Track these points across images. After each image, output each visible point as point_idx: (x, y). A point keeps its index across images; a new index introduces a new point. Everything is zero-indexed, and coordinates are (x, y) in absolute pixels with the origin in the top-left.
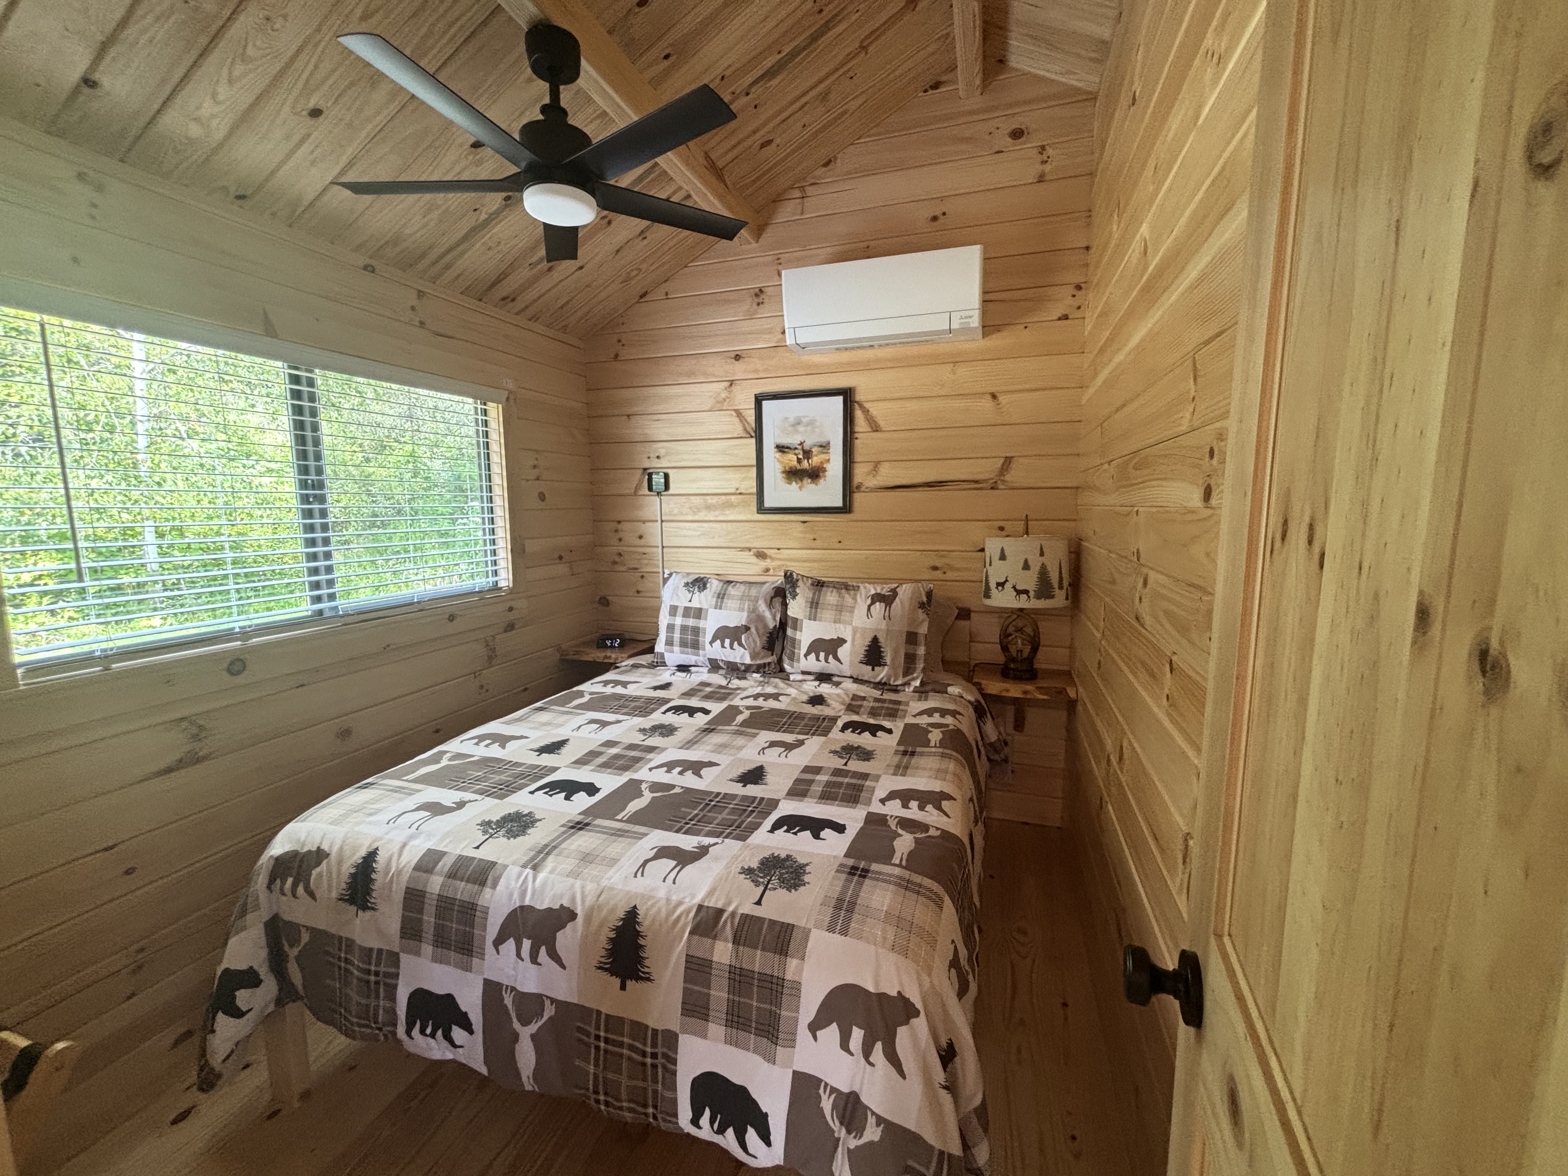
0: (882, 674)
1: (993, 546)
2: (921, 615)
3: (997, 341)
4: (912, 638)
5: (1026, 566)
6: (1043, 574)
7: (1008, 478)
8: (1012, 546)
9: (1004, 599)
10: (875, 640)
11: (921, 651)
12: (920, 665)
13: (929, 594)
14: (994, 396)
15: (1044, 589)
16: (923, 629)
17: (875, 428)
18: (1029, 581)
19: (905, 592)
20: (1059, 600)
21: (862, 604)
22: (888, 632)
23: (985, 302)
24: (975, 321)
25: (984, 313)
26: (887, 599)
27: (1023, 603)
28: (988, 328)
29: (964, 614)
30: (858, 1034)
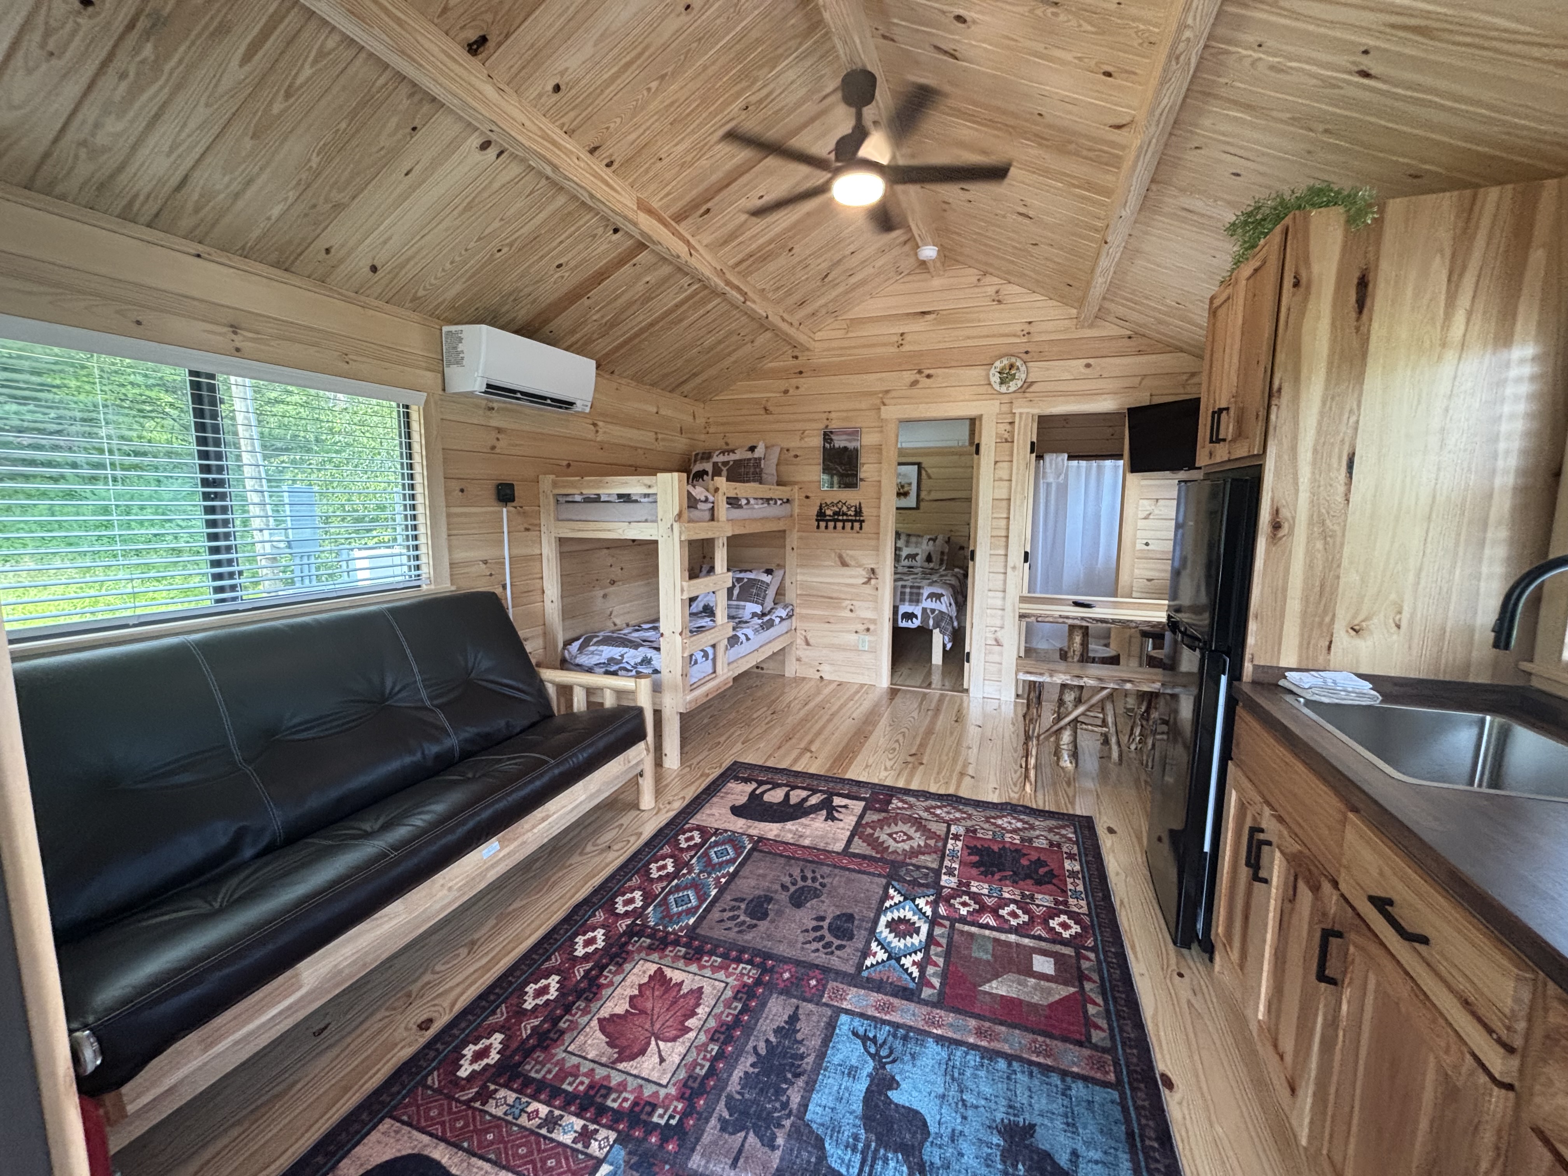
0: (931, 565)
2: (946, 545)
4: (942, 553)
10: (930, 554)
11: (945, 557)
12: (945, 562)
13: (948, 538)
16: (946, 550)
17: (929, 477)
19: (940, 537)
21: (925, 541)
22: (934, 551)
29: (962, 548)
30: (934, 599)
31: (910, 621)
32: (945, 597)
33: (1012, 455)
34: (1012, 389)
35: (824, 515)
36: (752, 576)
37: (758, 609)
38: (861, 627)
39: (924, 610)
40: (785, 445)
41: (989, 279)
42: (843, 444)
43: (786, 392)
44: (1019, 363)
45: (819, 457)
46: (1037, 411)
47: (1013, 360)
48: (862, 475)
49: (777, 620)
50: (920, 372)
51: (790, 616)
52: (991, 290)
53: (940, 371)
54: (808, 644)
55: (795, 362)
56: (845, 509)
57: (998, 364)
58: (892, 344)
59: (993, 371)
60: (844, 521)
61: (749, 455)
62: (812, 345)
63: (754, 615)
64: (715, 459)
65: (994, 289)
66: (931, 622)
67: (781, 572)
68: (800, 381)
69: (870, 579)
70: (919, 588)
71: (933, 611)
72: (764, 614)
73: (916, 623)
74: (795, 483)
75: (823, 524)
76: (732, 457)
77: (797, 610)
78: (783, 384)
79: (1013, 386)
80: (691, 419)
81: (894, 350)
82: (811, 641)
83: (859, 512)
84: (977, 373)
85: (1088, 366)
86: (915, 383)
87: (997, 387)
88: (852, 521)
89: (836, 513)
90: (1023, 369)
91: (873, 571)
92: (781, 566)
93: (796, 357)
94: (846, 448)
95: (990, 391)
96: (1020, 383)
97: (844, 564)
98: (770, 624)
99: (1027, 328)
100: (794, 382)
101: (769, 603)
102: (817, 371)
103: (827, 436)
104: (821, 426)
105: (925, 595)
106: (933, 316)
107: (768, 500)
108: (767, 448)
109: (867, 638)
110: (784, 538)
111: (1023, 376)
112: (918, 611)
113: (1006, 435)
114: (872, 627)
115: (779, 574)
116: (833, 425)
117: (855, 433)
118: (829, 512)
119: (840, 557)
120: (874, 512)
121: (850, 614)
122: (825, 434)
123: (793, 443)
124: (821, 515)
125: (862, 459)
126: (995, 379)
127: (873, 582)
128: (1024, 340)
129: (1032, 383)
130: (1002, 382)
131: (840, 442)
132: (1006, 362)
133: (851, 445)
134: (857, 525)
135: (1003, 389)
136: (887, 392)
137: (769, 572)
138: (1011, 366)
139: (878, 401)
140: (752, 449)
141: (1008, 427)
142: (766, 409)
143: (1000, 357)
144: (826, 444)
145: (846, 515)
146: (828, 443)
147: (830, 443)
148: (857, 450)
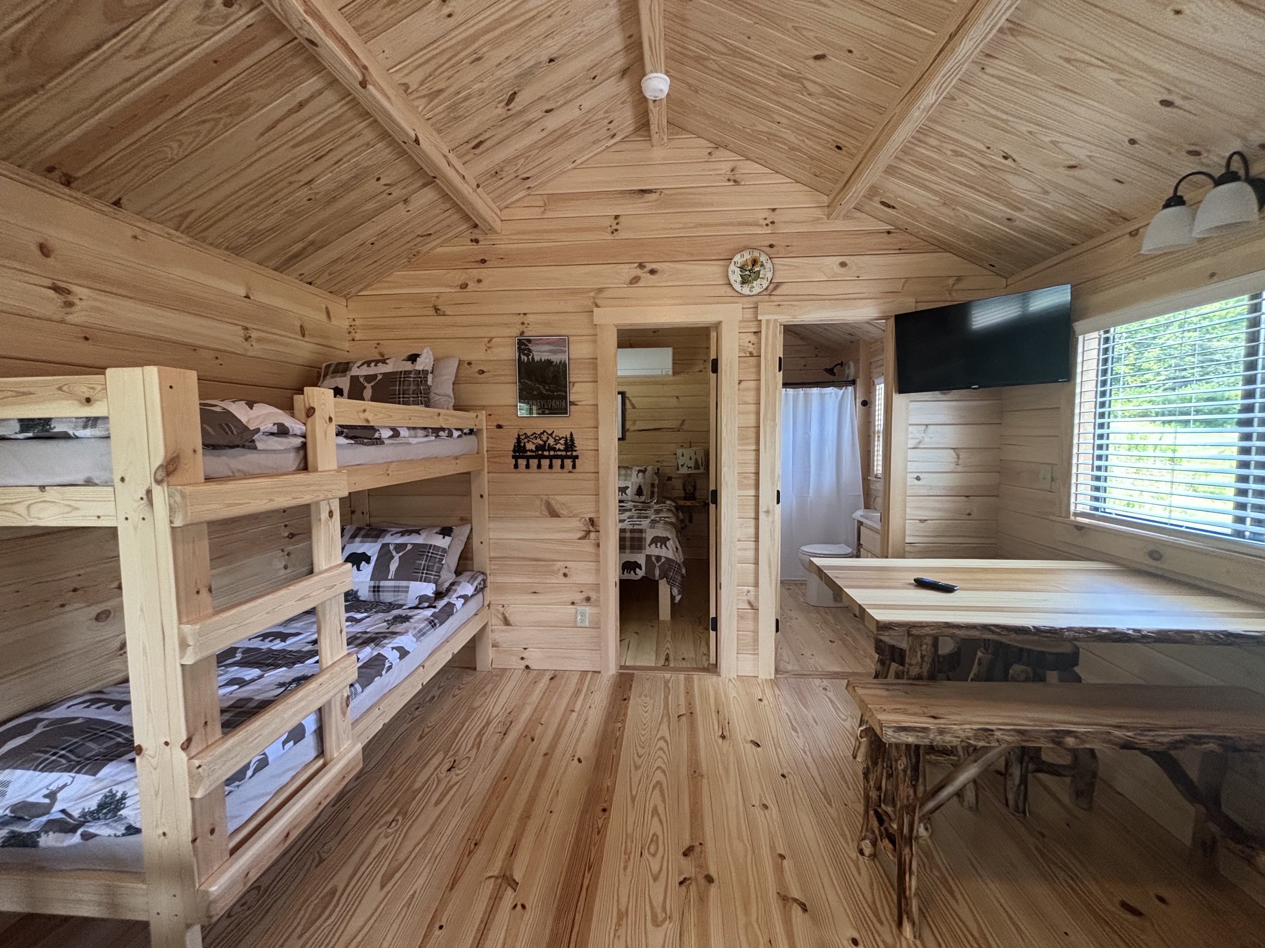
0: (643, 499)
1: (679, 452)
2: (656, 477)
3: (677, 378)
4: (653, 485)
5: (691, 459)
6: (696, 461)
7: (684, 427)
8: (685, 451)
9: (684, 471)
10: (640, 486)
11: (656, 490)
12: (656, 495)
13: (658, 469)
14: (677, 397)
15: (697, 467)
16: (657, 482)
17: (634, 407)
18: (692, 464)
19: (649, 469)
20: (702, 470)
21: (634, 473)
22: (644, 483)
23: (674, 363)
24: (671, 373)
25: (673, 368)
26: (644, 472)
27: (690, 471)
28: (675, 373)
29: (670, 479)
30: (659, 544)
31: (632, 572)
32: (671, 541)
33: (759, 373)
34: (756, 290)
35: (524, 449)
36: (419, 539)
37: (429, 589)
38: (578, 597)
39: (648, 557)
40: (467, 358)
41: (722, 154)
42: (545, 357)
43: (464, 286)
44: (763, 258)
45: (511, 374)
46: (787, 318)
47: (756, 254)
48: (572, 397)
49: (459, 603)
50: (641, 266)
51: (480, 590)
52: (725, 167)
53: (664, 266)
54: (507, 622)
55: (475, 247)
56: (551, 441)
57: (738, 259)
58: (604, 229)
59: (732, 267)
60: (551, 458)
61: (408, 366)
62: (498, 225)
63: (423, 598)
64: (355, 371)
65: (730, 165)
66: (657, 572)
67: (466, 529)
68: (483, 273)
69: (589, 532)
70: (641, 531)
71: (658, 558)
72: (439, 595)
73: (641, 573)
74: (483, 407)
75: (522, 462)
76: (382, 369)
77: (490, 579)
78: (460, 277)
79: (758, 286)
80: (324, 317)
81: (608, 237)
82: (511, 619)
83: (570, 445)
84: (713, 270)
85: (843, 264)
86: (635, 280)
87: (737, 287)
88: (562, 458)
89: (539, 448)
90: (768, 265)
91: (591, 520)
92: (466, 520)
93: (477, 241)
94: (549, 362)
95: (730, 292)
96: (765, 284)
97: (554, 514)
98: (449, 610)
99: (771, 217)
100: (475, 273)
101: (447, 577)
102: (506, 259)
103: (523, 345)
104: (515, 332)
105: (648, 541)
106: (653, 196)
107: (436, 431)
108: (437, 360)
109: (588, 610)
110: (469, 482)
111: (769, 275)
112: (641, 559)
113: (751, 348)
114: (593, 596)
115: (462, 533)
116: (530, 332)
117: (562, 342)
118: (530, 446)
119: (548, 505)
120: (591, 445)
121: (563, 580)
122: (520, 343)
123: (477, 354)
124: (519, 451)
125: (573, 375)
126: (735, 277)
127: (593, 535)
128: (768, 230)
129: (778, 285)
130: (744, 281)
131: (540, 354)
132: (747, 256)
133: (556, 358)
134: (568, 463)
135: (746, 290)
136: (600, 290)
137: (446, 532)
138: (755, 262)
139: (589, 303)
140: (413, 358)
141: (753, 338)
142: (437, 310)
143: (741, 250)
144: (522, 357)
145: (554, 449)
146: (525, 354)
147: (528, 355)
148: (565, 365)
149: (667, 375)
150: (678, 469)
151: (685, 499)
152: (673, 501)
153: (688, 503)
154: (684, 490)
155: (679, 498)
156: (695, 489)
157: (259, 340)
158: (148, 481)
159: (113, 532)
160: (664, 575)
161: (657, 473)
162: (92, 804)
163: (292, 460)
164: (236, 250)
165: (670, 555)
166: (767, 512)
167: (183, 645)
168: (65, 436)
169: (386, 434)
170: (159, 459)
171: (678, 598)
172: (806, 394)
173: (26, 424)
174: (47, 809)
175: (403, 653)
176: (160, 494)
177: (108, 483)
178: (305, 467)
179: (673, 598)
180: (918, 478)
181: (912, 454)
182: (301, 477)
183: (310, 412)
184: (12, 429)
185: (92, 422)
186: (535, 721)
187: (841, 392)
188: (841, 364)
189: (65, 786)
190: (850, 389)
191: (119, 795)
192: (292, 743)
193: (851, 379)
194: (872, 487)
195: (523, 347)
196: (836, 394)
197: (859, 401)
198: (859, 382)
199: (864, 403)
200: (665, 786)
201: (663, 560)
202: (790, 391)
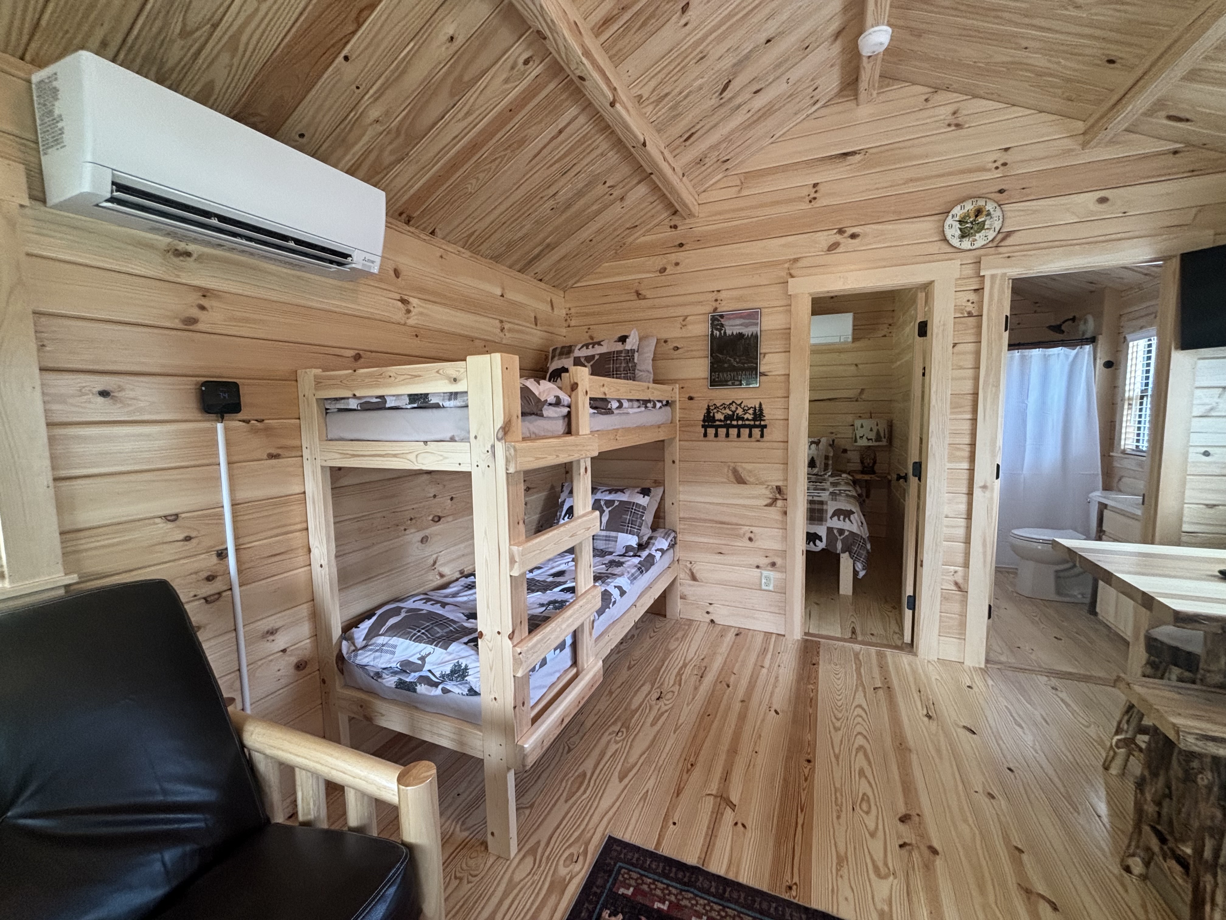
0: (815, 471)
1: (858, 423)
2: (830, 449)
3: (858, 344)
4: (827, 458)
5: (871, 430)
6: (878, 433)
7: (863, 397)
8: (865, 422)
9: (863, 443)
10: (813, 458)
11: (830, 462)
12: (830, 467)
13: (833, 441)
14: (856, 365)
15: (878, 438)
16: (831, 454)
18: (872, 435)
19: (824, 440)
20: (884, 443)
22: (818, 455)
23: (854, 329)
24: (850, 339)
25: (853, 334)
26: (817, 443)
27: (870, 443)
28: (855, 339)
29: (845, 451)
30: (842, 517)
31: (811, 543)
32: (856, 515)
33: (979, 334)
34: (979, 244)
35: (713, 419)
36: (624, 497)
37: (633, 541)
38: (763, 561)
39: (830, 530)
40: (664, 336)
41: (942, 97)
42: (736, 331)
43: (663, 270)
44: (990, 207)
45: (703, 348)
46: (1017, 271)
47: (981, 203)
48: (762, 368)
49: (658, 555)
50: (841, 231)
51: (672, 546)
52: (945, 112)
53: (868, 229)
54: (694, 578)
55: (674, 232)
56: (740, 411)
57: (958, 211)
58: (801, 199)
59: (949, 221)
60: (739, 427)
61: (619, 347)
62: (695, 209)
63: (628, 548)
64: (577, 353)
65: (951, 109)
66: (839, 546)
67: (660, 491)
68: (680, 256)
69: (775, 500)
70: (822, 503)
71: (841, 531)
72: (641, 547)
73: (821, 545)
74: (675, 381)
75: (711, 431)
76: (599, 350)
77: (679, 537)
78: (659, 262)
79: (980, 239)
80: (549, 308)
81: (806, 206)
82: (698, 576)
83: (759, 414)
84: (927, 226)
85: (1103, 200)
86: (834, 246)
87: (955, 242)
88: (751, 427)
89: (727, 418)
90: (998, 213)
91: (779, 489)
92: (659, 483)
93: (675, 227)
94: (741, 335)
95: (945, 248)
96: (991, 235)
97: (740, 480)
98: (650, 561)
99: (1004, 157)
100: (673, 258)
101: (646, 532)
102: (701, 241)
103: (716, 321)
104: (708, 309)
105: (830, 513)
106: (858, 157)
107: (646, 402)
108: (641, 339)
109: (772, 574)
110: (663, 449)
111: (997, 225)
112: (822, 531)
113: (970, 307)
114: (779, 561)
115: (657, 493)
116: (724, 307)
117: (753, 315)
118: (719, 416)
119: (735, 472)
120: (779, 414)
121: (750, 544)
122: (714, 319)
123: (673, 332)
124: (709, 421)
125: (763, 348)
126: (953, 231)
127: (780, 503)
128: (998, 174)
129: (1009, 234)
130: (964, 235)
131: (732, 328)
132: (969, 206)
133: (747, 331)
134: (756, 432)
135: (966, 244)
136: (796, 260)
137: (645, 492)
138: (979, 212)
139: (783, 274)
140: (623, 339)
141: (973, 297)
142: (638, 294)
143: (961, 201)
144: (715, 332)
145: (742, 419)
146: (717, 329)
147: (720, 330)
148: (756, 336)
149: (845, 343)
150: (856, 441)
151: (863, 472)
152: (849, 474)
153: (867, 477)
154: (862, 462)
155: (855, 471)
156: (875, 463)
157: (510, 330)
158: (492, 439)
159: (467, 475)
160: (847, 549)
161: (832, 445)
162: (447, 669)
163: (560, 426)
164: (496, 258)
165: (855, 528)
166: (984, 487)
167: (512, 561)
168: (437, 406)
169: (615, 405)
170: (500, 423)
171: (862, 574)
172: (1023, 357)
173: (413, 398)
174: (420, 668)
175: (623, 593)
176: (500, 447)
177: (465, 440)
178: (569, 431)
179: (855, 573)
180: (1206, 454)
181: (1197, 424)
182: (569, 439)
183: (574, 387)
184: (404, 402)
185: (453, 395)
186: (727, 670)
187: (1072, 353)
188: (1074, 319)
189: (430, 653)
190: (1088, 348)
191: (463, 666)
192: (558, 650)
193: (1088, 335)
194: (1116, 464)
195: (716, 322)
196: (1067, 356)
197: (1100, 363)
198: (1102, 340)
199: (1109, 365)
200: (869, 751)
201: (847, 533)
202: (1017, 354)
